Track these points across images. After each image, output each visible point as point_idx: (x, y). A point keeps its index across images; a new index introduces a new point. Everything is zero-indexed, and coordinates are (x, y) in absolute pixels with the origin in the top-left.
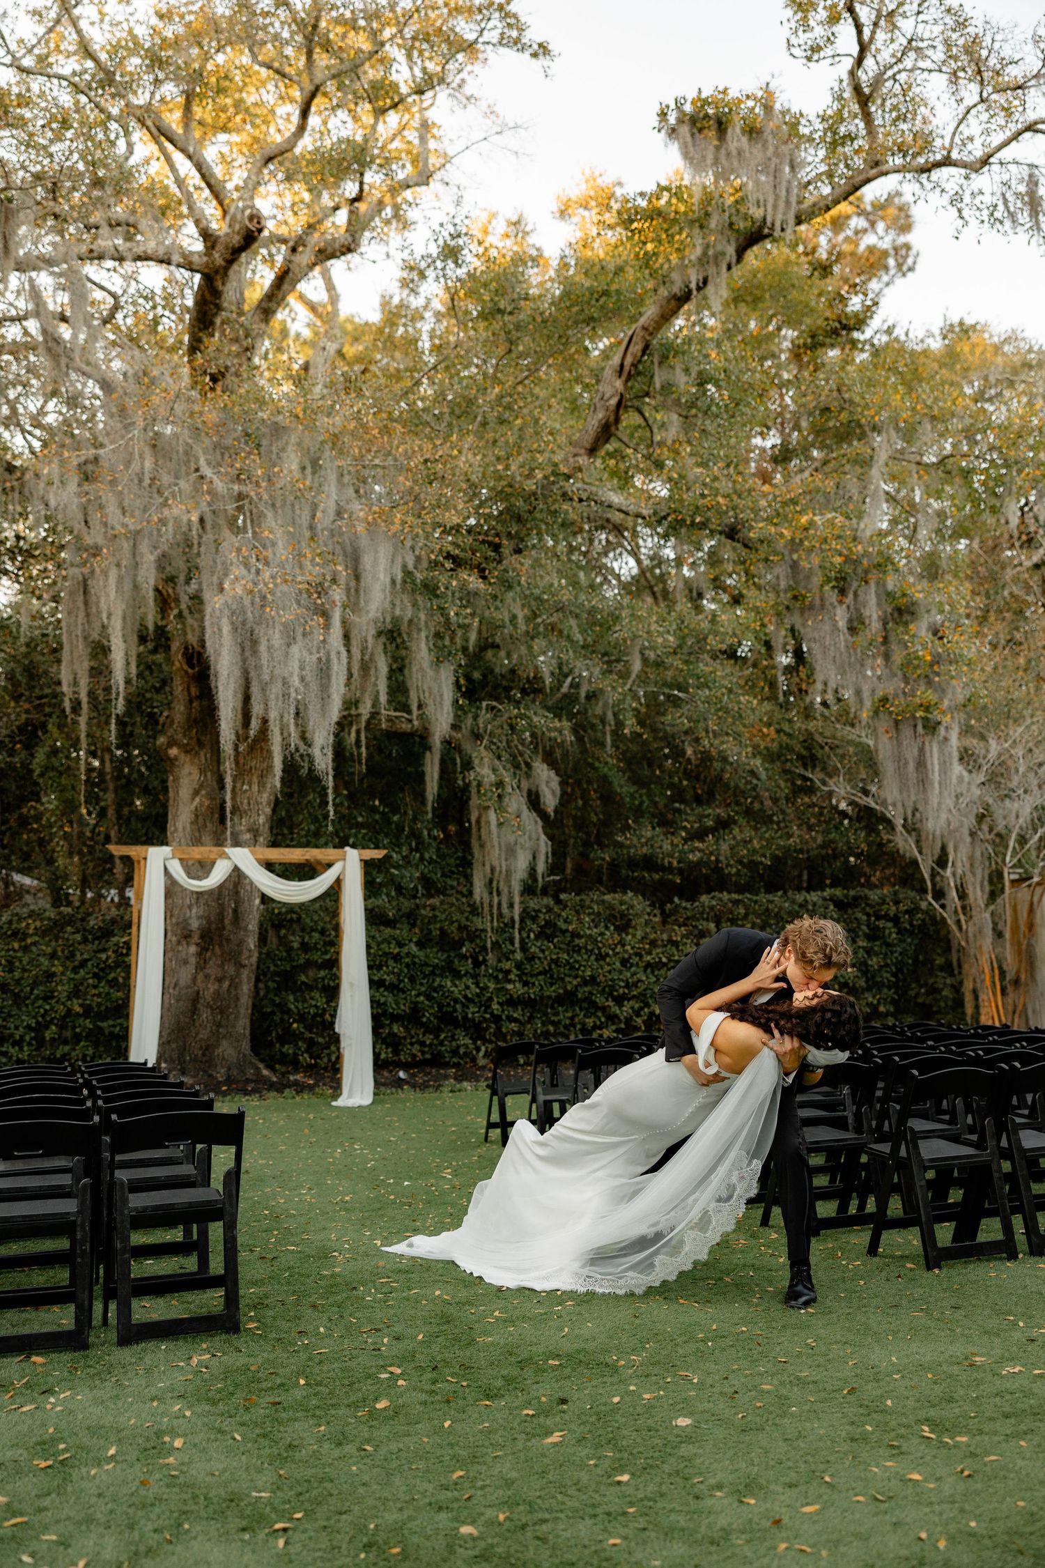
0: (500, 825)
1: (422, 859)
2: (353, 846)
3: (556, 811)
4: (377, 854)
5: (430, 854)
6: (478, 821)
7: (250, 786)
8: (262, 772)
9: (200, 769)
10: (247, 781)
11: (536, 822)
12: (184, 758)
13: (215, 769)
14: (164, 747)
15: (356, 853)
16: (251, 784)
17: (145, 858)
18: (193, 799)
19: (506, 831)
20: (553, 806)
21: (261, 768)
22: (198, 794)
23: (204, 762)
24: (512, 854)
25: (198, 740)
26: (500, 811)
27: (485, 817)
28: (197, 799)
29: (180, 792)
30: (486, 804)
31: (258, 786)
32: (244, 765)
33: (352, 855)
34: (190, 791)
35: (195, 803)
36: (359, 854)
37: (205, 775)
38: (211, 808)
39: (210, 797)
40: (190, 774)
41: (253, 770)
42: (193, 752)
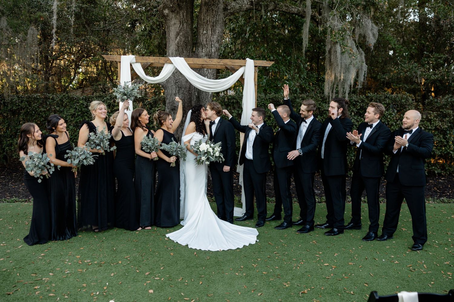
0: (342, 53)
1: (300, 77)
2: (252, 58)
3: (375, 46)
4: (267, 64)
5: (304, 75)
6: (330, 52)
7: (207, 32)
8: (213, 23)
9: (180, 21)
10: (205, 29)
11: (362, 54)
12: (172, 15)
13: (189, 22)
14: (161, 9)
15: (252, 61)
16: (207, 30)
17: (120, 62)
18: (176, 38)
19: (345, 57)
20: (373, 44)
21: (213, 21)
22: (179, 35)
23: (182, 17)
24: (347, 70)
25: (178, 5)
26: (343, 45)
27: (334, 48)
28: (178, 38)
29: (170, 34)
30: (335, 41)
31: (211, 31)
32: (204, 20)
33: (250, 63)
34: (175, 33)
35: (177, 40)
36: (254, 63)
37: (183, 25)
38: (185, 42)
39: (185, 36)
40: (175, 24)
41: (208, 22)
42: (176, 11)
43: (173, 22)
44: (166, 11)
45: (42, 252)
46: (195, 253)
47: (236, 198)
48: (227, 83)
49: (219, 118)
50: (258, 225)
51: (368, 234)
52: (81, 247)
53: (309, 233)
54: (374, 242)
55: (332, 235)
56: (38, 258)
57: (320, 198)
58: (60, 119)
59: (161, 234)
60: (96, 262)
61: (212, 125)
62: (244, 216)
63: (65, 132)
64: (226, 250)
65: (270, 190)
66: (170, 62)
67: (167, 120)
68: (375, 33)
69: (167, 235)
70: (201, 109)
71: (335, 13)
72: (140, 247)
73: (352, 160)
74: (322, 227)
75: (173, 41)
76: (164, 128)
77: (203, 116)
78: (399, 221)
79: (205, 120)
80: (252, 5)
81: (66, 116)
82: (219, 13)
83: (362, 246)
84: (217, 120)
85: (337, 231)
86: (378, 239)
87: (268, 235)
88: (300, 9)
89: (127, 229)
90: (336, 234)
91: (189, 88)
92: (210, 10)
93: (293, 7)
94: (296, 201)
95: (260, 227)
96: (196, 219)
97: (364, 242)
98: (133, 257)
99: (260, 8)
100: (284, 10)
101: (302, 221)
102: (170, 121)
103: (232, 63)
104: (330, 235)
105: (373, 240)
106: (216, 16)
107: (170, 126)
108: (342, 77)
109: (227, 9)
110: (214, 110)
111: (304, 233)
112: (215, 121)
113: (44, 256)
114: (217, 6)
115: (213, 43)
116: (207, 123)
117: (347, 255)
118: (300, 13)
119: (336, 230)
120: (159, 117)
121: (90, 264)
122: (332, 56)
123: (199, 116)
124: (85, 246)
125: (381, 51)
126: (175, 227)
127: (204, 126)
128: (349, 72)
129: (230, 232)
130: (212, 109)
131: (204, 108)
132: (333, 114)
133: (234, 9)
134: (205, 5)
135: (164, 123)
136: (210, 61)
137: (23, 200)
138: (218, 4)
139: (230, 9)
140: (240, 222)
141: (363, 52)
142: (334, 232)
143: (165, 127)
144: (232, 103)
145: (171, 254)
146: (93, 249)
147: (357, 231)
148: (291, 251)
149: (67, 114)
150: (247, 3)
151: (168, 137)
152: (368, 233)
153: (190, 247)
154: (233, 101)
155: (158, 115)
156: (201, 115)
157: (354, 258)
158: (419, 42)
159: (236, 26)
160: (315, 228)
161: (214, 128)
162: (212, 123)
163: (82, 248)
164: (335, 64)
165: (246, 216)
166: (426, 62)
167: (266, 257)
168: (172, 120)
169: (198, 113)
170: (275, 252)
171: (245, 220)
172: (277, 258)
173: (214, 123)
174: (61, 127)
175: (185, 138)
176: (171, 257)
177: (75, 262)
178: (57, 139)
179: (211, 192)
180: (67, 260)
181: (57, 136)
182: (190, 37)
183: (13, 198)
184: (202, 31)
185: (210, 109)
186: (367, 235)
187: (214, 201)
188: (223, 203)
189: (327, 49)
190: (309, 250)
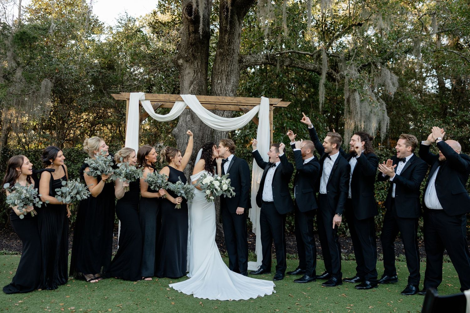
0: (362, 101)
4: (283, 104)
7: (221, 81)
8: (228, 73)
9: (194, 71)
10: (220, 78)
11: (382, 104)
12: (186, 65)
13: (204, 72)
14: (176, 60)
15: (267, 99)
16: (222, 79)
17: (129, 99)
18: (190, 87)
19: (365, 105)
20: (393, 93)
21: (227, 71)
22: (192, 84)
23: (196, 67)
24: (368, 119)
25: (193, 55)
26: (362, 93)
27: (352, 96)
28: (192, 86)
29: (184, 83)
30: (353, 88)
31: (226, 80)
32: (218, 69)
33: (265, 102)
34: (189, 82)
35: (191, 88)
36: (270, 101)
37: (197, 74)
38: (199, 91)
39: (199, 85)
40: (189, 73)
41: (223, 72)
42: (190, 61)
43: (187, 72)
44: (181, 61)
45: (21, 299)
46: (201, 303)
47: (251, 253)
48: (240, 121)
49: (232, 156)
50: (276, 279)
51: (408, 287)
52: (67, 295)
53: (336, 287)
54: (416, 296)
55: (364, 289)
56: (14, 305)
57: (347, 255)
58: (59, 150)
59: (162, 285)
60: (81, 310)
61: (225, 162)
62: (260, 269)
63: (63, 166)
64: (237, 300)
65: (290, 248)
66: (181, 100)
67: (176, 157)
68: (395, 82)
69: (170, 286)
70: (212, 147)
71: (352, 63)
72: (136, 296)
73: (381, 220)
74: (352, 281)
75: (186, 90)
76: (172, 165)
77: (215, 153)
78: (443, 278)
79: (217, 159)
80: (267, 59)
81: (73, 171)
82: (234, 63)
83: (401, 300)
84: (231, 157)
85: (370, 284)
86: (421, 293)
87: (288, 287)
88: (316, 66)
89: (124, 280)
90: (368, 287)
91: (202, 137)
92: (225, 60)
93: (309, 64)
94: (320, 258)
95: (278, 280)
96: (204, 270)
97: (404, 297)
98: (126, 306)
99: (275, 63)
100: (300, 66)
101: (328, 274)
102: (179, 158)
103: (246, 101)
104: (362, 289)
105: (415, 294)
106: (230, 66)
107: (179, 164)
108: (363, 126)
109: (242, 61)
110: (227, 146)
111: (331, 286)
112: (228, 158)
113: (21, 303)
114: (232, 56)
115: (227, 92)
116: (219, 161)
117: (384, 308)
118: (316, 69)
119: (368, 283)
120: (167, 154)
121: (74, 311)
122: (351, 104)
123: (210, 155)
124: (72, 295)
125: (402, 110)
126: (179, 279)
127: (216, 164)
128: (370, 121)
129: (243, 284)
130: (225, 145)
131: (216, 146)
132: (357, 148)
133: (249, 63)
134: (220, 55)
135: (173, 160)
136: (223, 98)
137: (14, 252)
138: (233, 54)
139: (245, 62)
140: (255, 276)
141: (384, 102)
142: (366, 285)
143: (174, 164)
144: (247, 157)
145: (172, 303)
146: (80, 297)
147: (393, 286)
148: (316, 303)
149: (74, 168)
150: (263, 57)
151: (175, 175)
152: (408, 285)
153: (195, 296)
154: (249, 155)
155: (166, 150)
156: (212, 153)
157: (393, 311)
158: (440, 101)
159: (252, 85)
160: (343, 282)
161: (227, 166)
162: (224, 161)
163: (68, 297)
164: (354, 112)
165: (262, 269)
166: (451, 120)
167: (286, 308)
168: (181, 157)
169: (209, 151)
170: (297, 304)
171: (261, 273)
172: (299, 309)
173: (227, 160)
174: (60, 159)
175: (194, 178)
176: (171, 306)
177: (56, 309)
178: (53, 173)
179: (224, 249)
180: (48, 307)
181: (53, 171)
182: (204, 86)
183: (3, 250)
184: (217, 81)
185: (223, 145)
186: (406, 288)
187: (226, 257)
188: (236, 253)
189: (345, 97)
190: (338, 302)
